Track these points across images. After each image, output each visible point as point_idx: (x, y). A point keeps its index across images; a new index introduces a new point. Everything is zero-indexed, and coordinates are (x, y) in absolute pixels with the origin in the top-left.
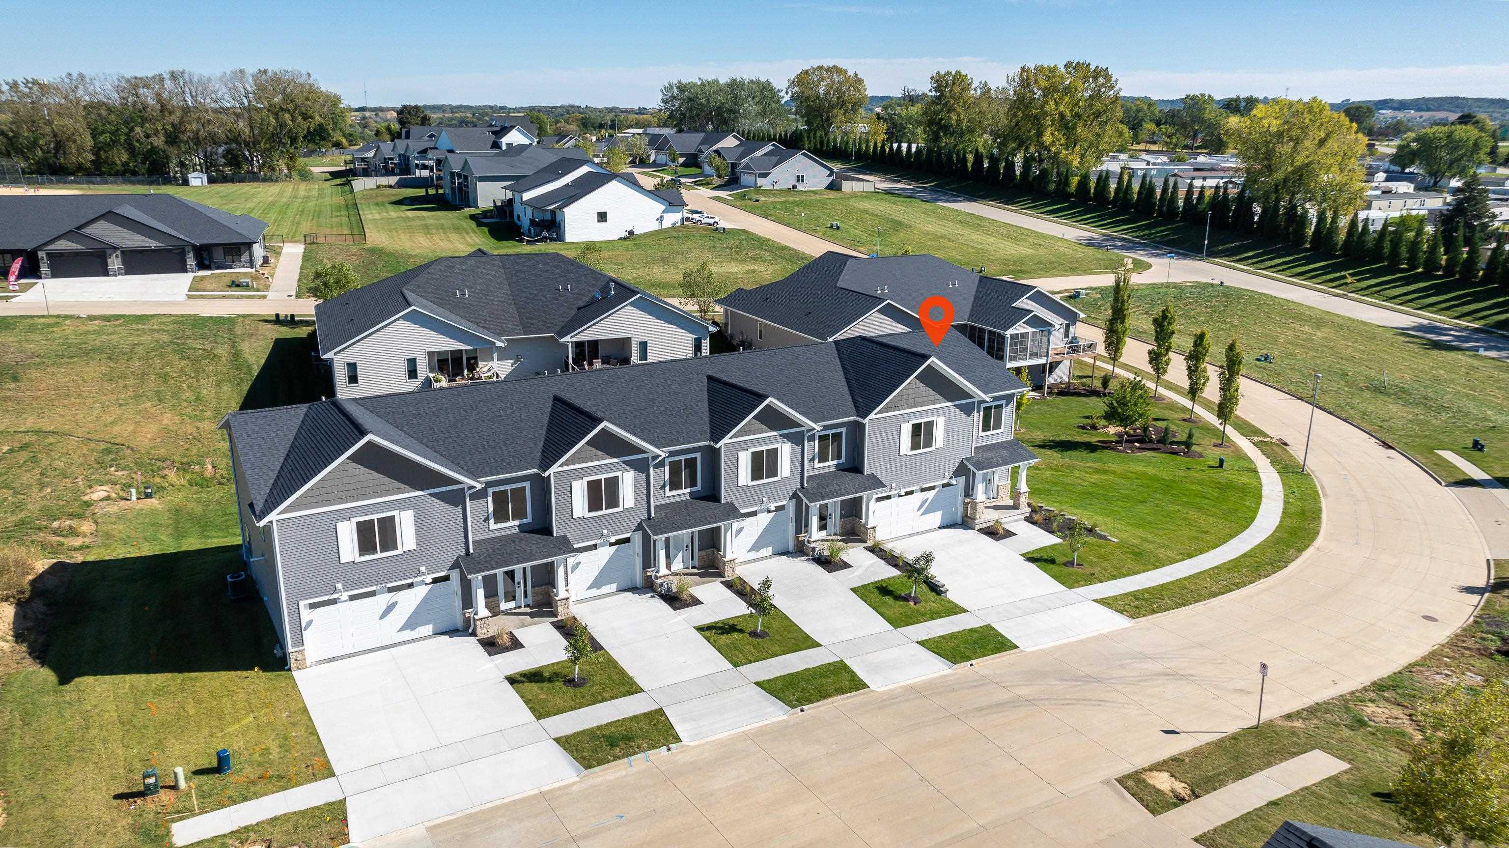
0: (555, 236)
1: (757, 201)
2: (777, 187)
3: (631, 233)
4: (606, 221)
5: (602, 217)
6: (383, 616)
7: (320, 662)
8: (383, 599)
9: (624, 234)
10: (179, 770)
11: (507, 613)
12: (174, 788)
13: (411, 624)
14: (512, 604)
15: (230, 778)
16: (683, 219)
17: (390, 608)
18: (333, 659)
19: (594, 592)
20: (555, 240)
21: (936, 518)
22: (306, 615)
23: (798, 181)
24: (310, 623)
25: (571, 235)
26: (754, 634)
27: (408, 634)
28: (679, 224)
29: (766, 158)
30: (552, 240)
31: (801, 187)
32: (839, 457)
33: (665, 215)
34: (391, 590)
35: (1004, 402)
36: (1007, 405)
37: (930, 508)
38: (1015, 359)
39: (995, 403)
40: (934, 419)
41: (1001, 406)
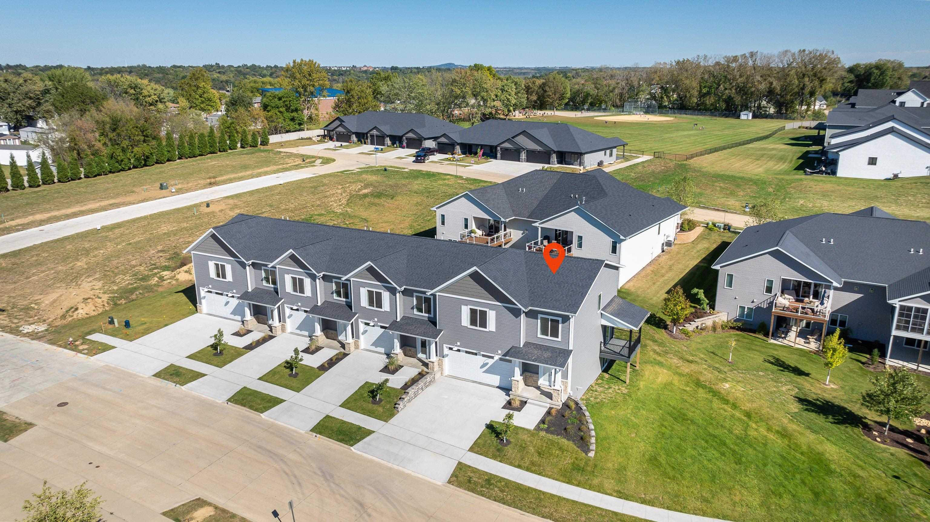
0: (829, 171)
3: (896, 176)
4: (875, 164)
5: (873, 161)
6: (225, 305)
7: (206, 314)
8: (225, 298)
9: (891, 176)
17: (228, 303)
18: (211, 315)
20: (829, 174)
21: (496, 379)
22: (203, 293)
24: (204, 297)
25: (842, 171)
26: (291, 374)
30: (827, 173)
34: (227, 296)
35: (560, 319)
36: (563, 323)
37: (491, 371)
38: (906, 329)
39: (550, 317)
40: (487, 310)
41: (558, 321)
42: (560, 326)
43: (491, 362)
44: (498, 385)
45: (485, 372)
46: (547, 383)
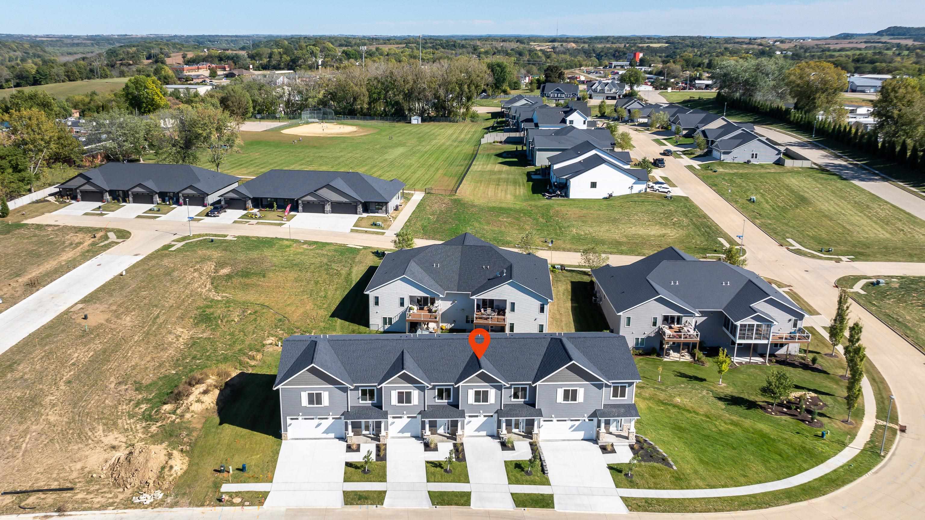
0: (563, 194)
1: (715, 172)
2: (736, 161)
3: (611, 195)
4: (596, 187)
5: (594, 185)
6: (316, 427)
7: (292, 439)
8: (316, 421)
9: (607, 196)
10: (230, 467)
11: (364, 435)
12: (229, 472)
13: (327, 432)
14: (367, 432)
15: (245, 474)
16: (646, 189)
17: (319, 425)
18: (297, 439)
19: (401, 435)
20: (563, 197)
21: (581, 435)
22: (289, 421)
23: (752, 157)
24: (290, 424)
25: (573, 194)
26: (446, 471)
27: (325, 436)
28: (644, 191)
29: (733, 140)
30: (561, 196)
31: (754, 161)
32: (525, 398)
33: (634, 185)
34: (319, 419)
35: (627, 385)
36: (629, 386)
37: (577, 429)
38: (743, 338)
39: (620, 385)
40: (578, 388)
41: (625, 386)
42: (627, 389)
43: (577, 423)
44: (582, 438)
45: (573, 431)
46: (615, 429)
